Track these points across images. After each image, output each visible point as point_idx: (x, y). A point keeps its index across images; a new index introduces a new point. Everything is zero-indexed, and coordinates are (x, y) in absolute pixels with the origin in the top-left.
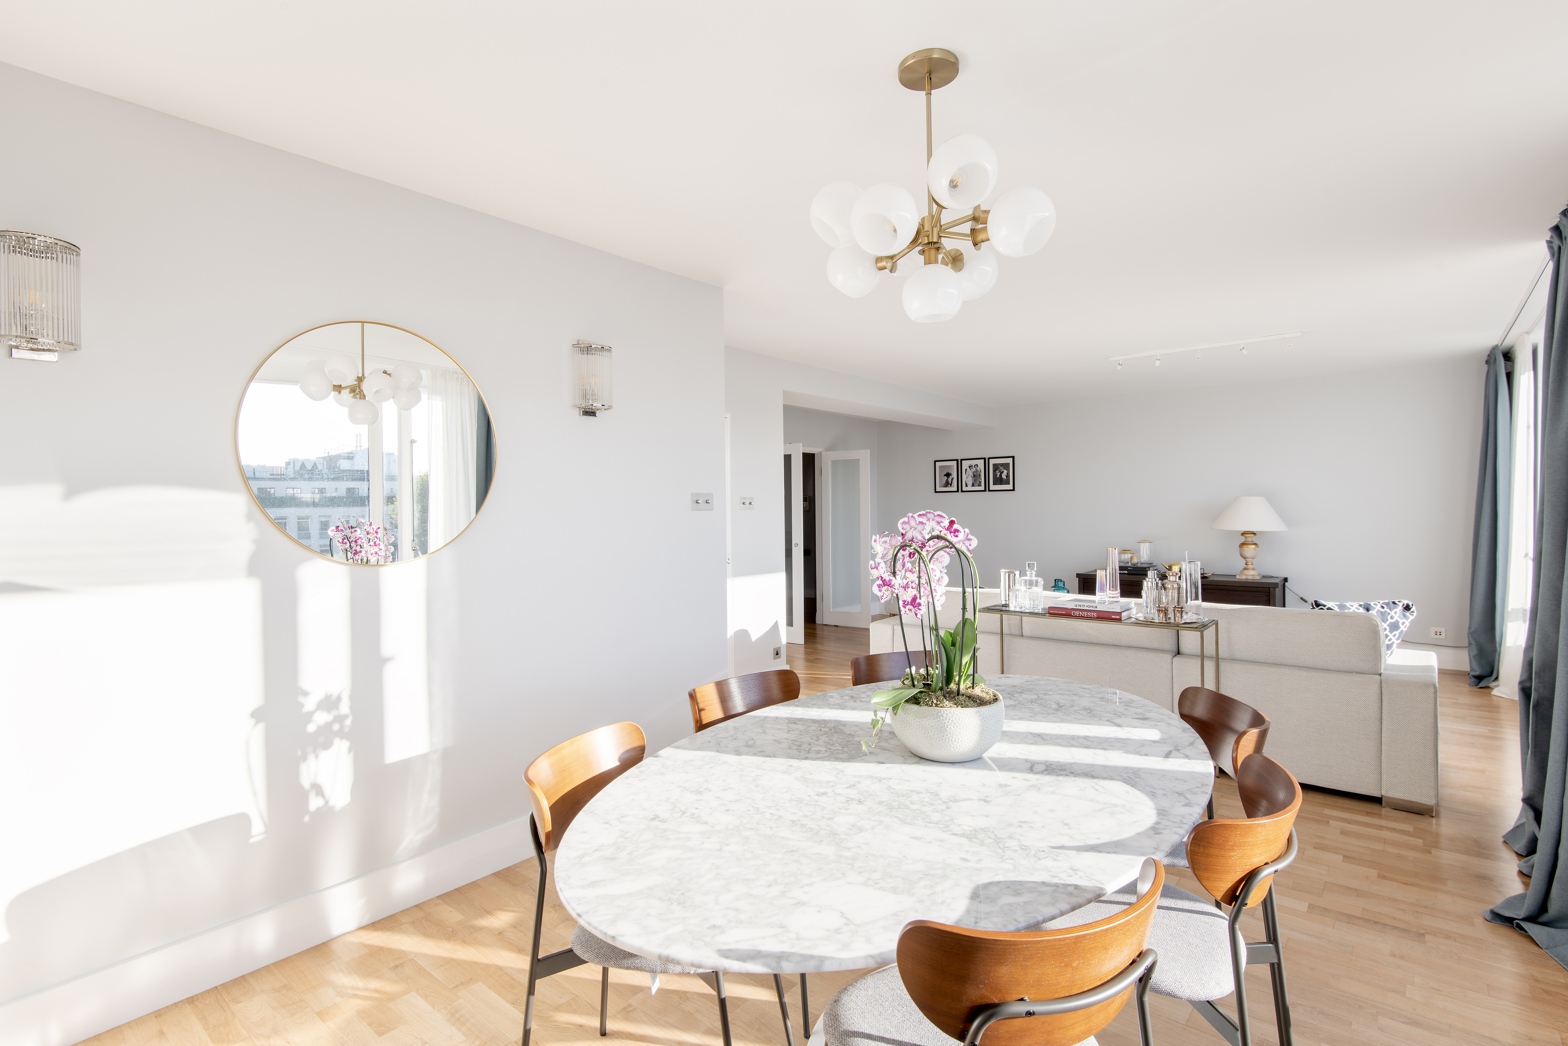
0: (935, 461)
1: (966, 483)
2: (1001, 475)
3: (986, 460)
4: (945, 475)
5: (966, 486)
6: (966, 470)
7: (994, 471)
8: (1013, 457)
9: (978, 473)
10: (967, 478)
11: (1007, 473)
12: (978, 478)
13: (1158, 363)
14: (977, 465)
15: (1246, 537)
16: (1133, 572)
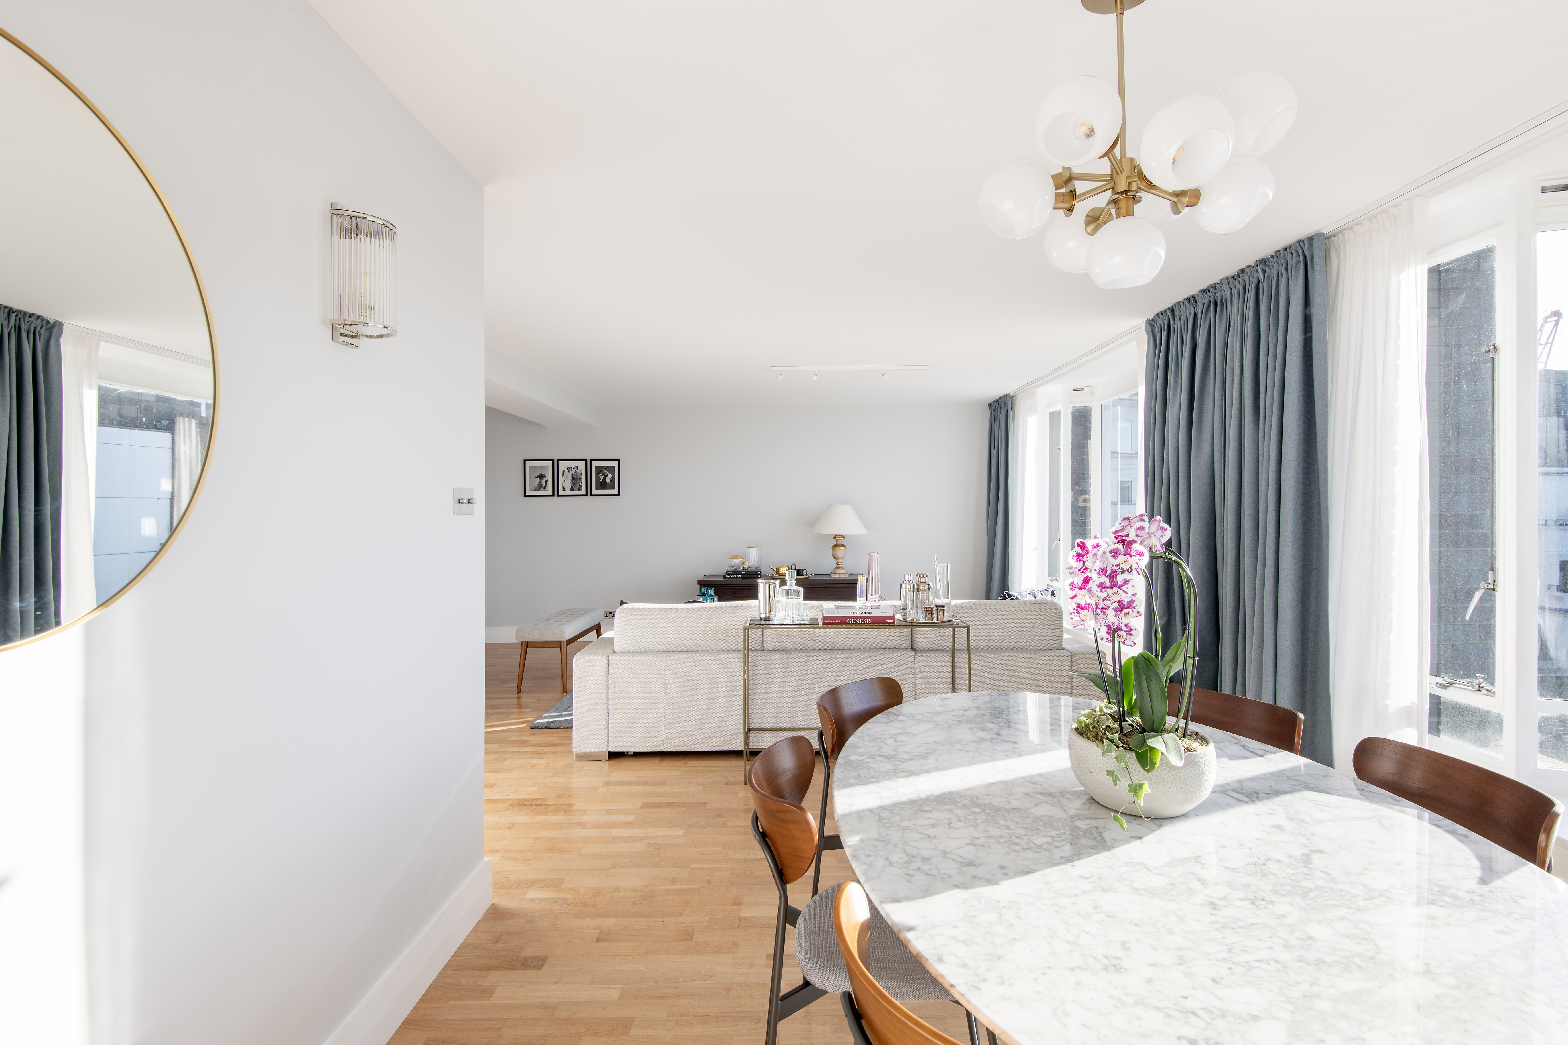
0: (525, 461)
1: (563, 486)
2: (604, 479)
3: (588, 463)
4: (537, 477)
5: (564, 489)
6: (564, 471)
7: (597, 474)
8: (619, 460)
9: (578, 476)
10: (565, 481)
11: (612, 477)
12: (578, 481)
13: (815, 378)
14: (577, 467)
15: (837, 540)
16: (746, 576)
